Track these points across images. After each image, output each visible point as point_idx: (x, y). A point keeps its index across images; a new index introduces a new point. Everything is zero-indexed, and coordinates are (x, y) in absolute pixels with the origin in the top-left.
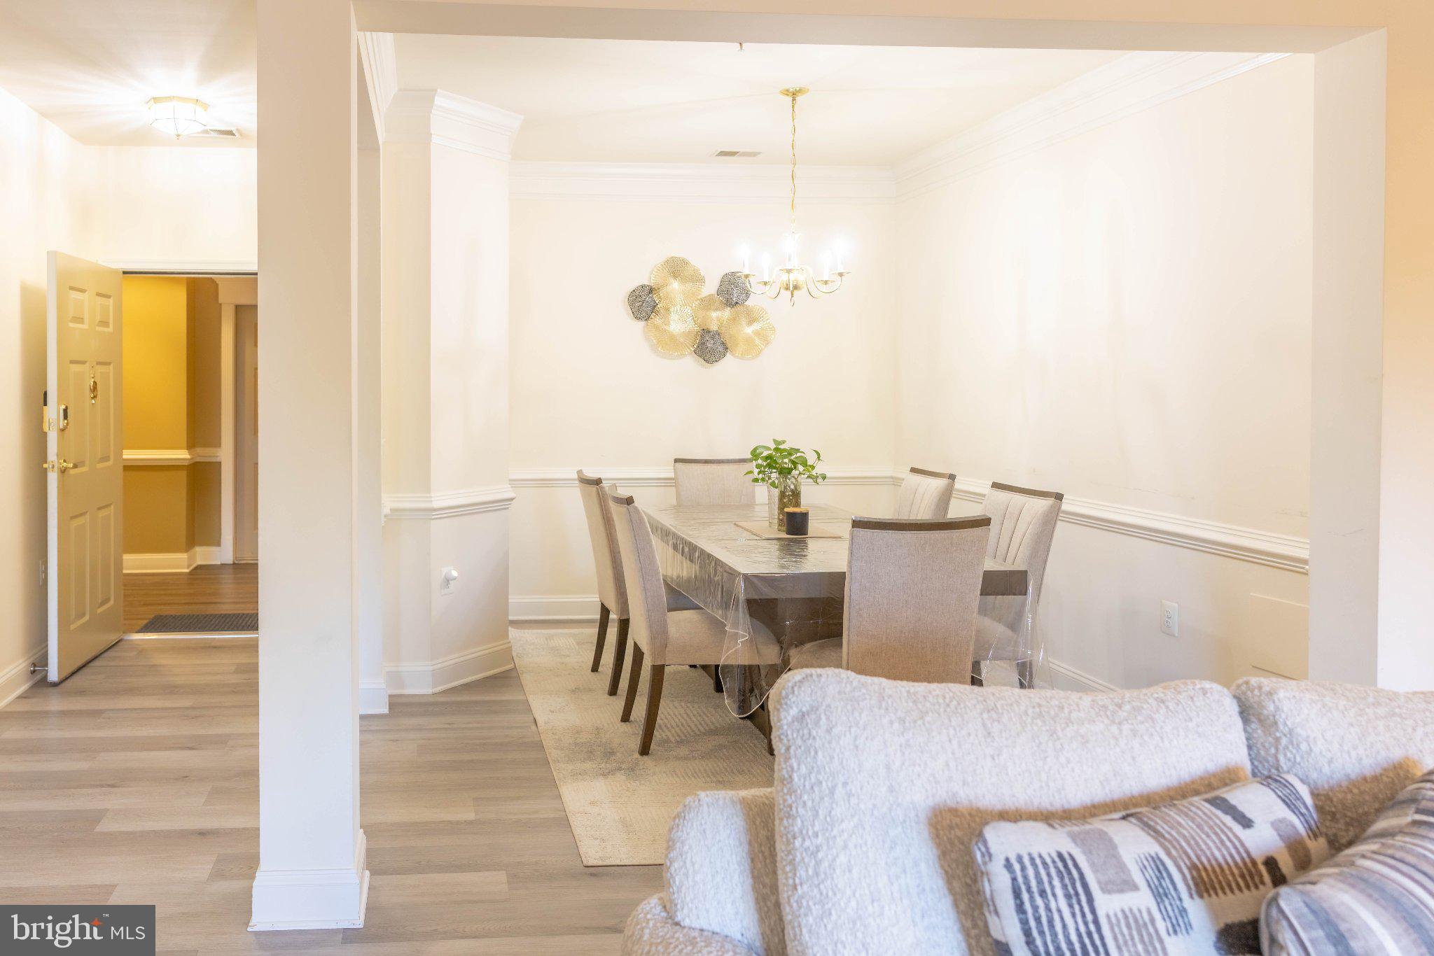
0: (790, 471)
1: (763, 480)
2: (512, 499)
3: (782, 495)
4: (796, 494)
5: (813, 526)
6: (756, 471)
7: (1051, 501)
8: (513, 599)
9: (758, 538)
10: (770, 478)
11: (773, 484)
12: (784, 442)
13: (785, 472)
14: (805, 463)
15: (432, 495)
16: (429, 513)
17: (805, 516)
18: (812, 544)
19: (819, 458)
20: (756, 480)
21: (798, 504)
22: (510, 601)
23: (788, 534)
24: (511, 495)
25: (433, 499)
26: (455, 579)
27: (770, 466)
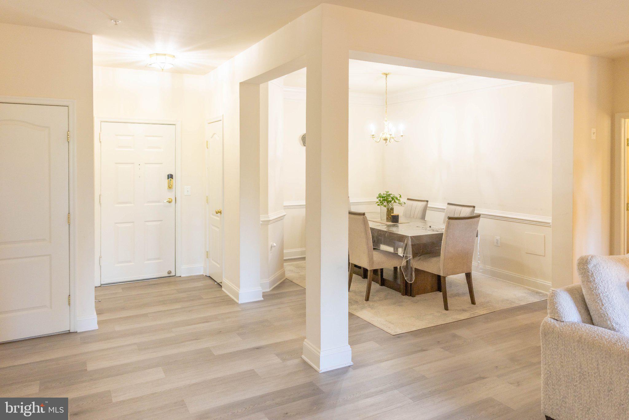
0: (391, 201)
1: (381, 205)
2: (285, 215)
3: (388, 209)
4: (392, 209)
5: (400, 220)
6: (379, 202)
7: (472, 208)
8: (285, 251)
9: (383, 224)
10: (383, 204)
11: (385, 206)
12: (389, 192)
13: (389, 202)
14: (397, 199)
15: (269, 215)
16: (267, 223)
17: (398, 216)
18: (399, 225)
19: (400, 197)
20: (378, 205)
21: (393, 213)
22: (284, 252)
23: (392, 222)
24: (285, 214)
25: (269, 217)
26: (275, 246)
27: (384, 200)
